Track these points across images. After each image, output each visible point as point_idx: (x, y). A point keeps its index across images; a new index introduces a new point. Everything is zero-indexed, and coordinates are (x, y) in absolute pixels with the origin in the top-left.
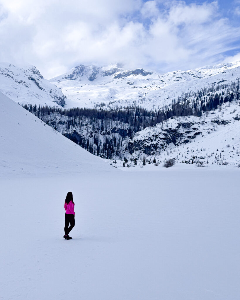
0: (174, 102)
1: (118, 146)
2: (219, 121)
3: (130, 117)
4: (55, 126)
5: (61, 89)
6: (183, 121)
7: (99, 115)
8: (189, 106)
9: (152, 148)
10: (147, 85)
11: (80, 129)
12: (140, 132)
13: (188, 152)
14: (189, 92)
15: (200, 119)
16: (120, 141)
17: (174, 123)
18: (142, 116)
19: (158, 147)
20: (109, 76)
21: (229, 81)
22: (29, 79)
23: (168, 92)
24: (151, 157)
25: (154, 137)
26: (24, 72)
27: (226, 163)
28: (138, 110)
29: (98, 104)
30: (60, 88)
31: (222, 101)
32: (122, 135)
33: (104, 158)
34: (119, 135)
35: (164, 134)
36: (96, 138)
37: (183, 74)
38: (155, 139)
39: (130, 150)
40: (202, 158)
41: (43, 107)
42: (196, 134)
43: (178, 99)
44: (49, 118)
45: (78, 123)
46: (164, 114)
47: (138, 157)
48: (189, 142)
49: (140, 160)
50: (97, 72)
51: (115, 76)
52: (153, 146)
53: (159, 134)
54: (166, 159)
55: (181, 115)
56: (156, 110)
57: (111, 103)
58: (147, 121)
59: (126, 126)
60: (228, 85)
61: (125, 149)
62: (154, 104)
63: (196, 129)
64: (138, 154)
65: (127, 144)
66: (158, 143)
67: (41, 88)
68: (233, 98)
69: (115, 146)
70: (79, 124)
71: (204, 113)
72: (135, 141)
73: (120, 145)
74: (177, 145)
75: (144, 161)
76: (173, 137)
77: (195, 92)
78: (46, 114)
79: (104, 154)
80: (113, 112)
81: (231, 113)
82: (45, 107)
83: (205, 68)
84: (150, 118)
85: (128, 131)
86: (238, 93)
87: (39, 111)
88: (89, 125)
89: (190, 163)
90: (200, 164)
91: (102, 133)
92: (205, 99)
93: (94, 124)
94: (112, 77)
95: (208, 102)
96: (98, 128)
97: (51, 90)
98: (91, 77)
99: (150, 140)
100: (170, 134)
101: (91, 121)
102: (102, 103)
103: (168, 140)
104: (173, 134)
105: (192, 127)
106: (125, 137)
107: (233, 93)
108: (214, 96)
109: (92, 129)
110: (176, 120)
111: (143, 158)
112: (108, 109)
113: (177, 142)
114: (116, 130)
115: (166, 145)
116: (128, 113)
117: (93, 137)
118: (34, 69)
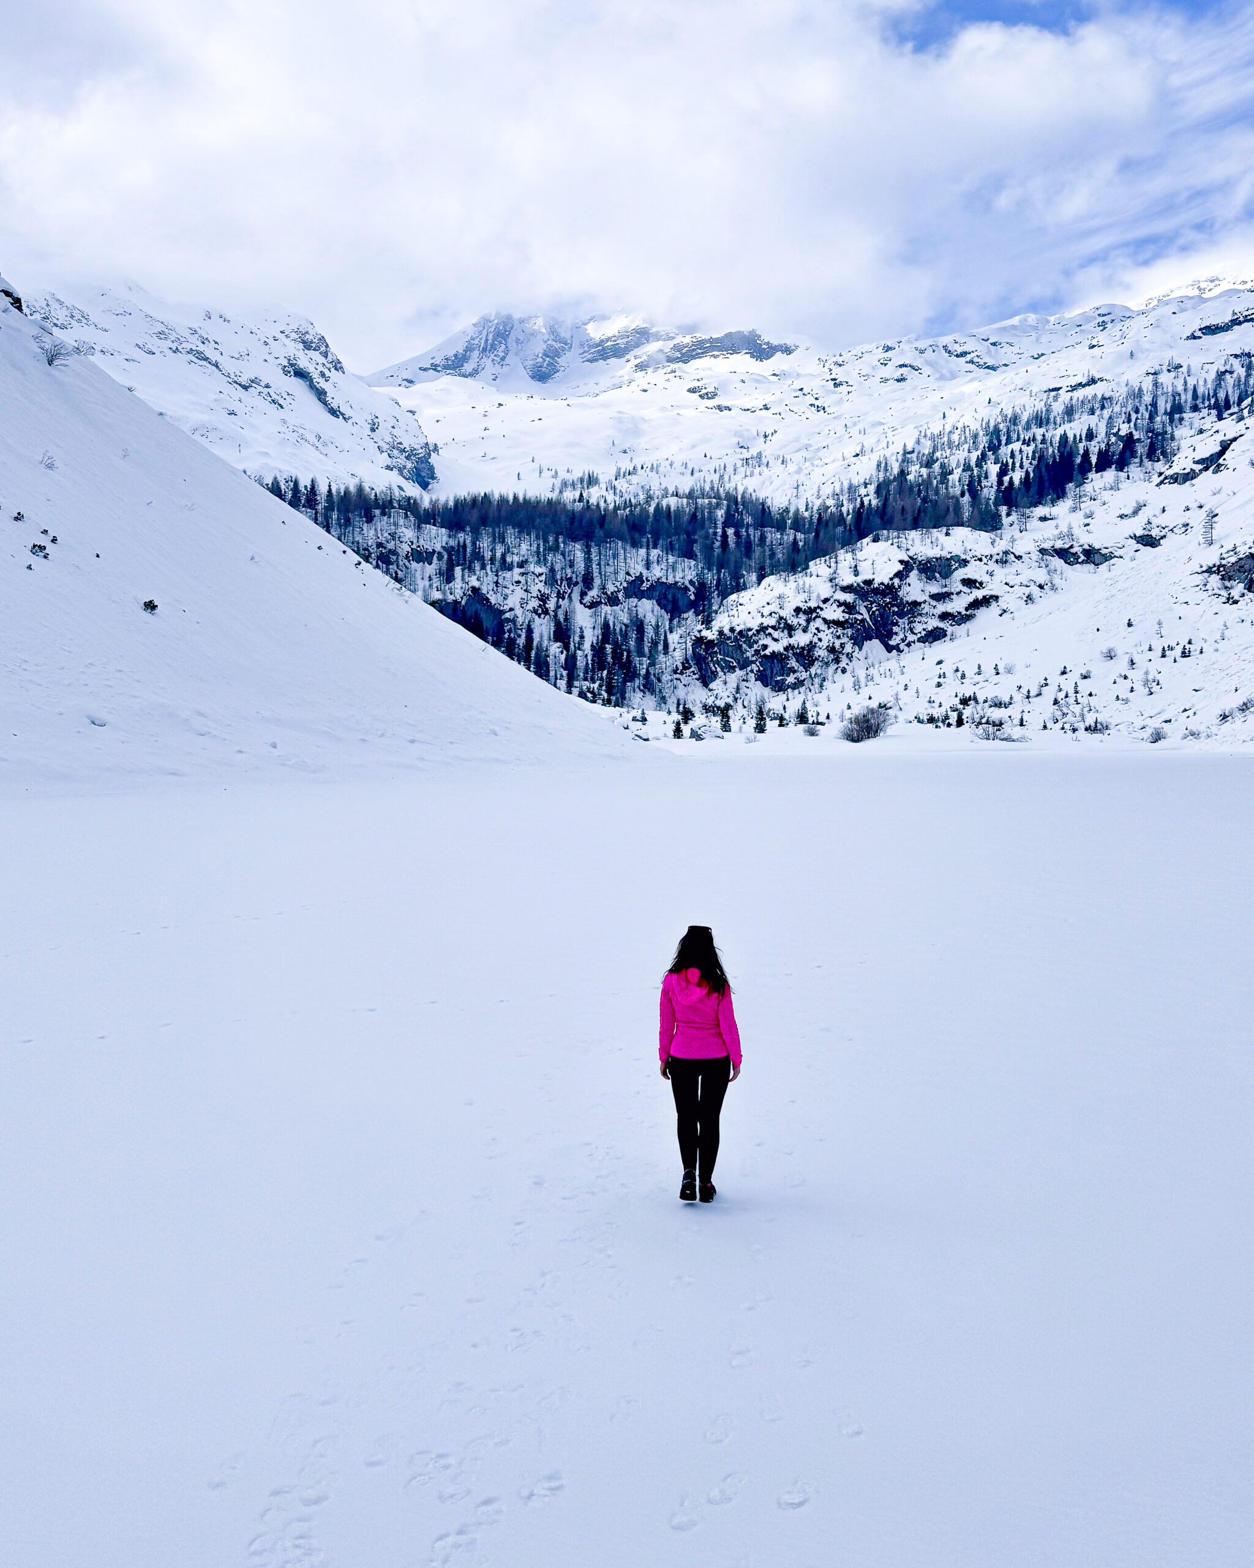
0: (886, 470)
1: (650, 652)
2: (1073, 551)
3: (702, 532)
4: (393, 568)
5: (415, 416)
6: (922, 549)
7: (576, 523)
9: (793, 663)
10: (772, 398)
11: (497, 583)
12: (744, 596)
13: (942, 680)
14: (948, 429)
15: (992, 543)
16: (662, 631)
17: (885, 558)
18: (751, 531)
19: (816, 659)
20: (612, 361)
21: (1118, 383)
22: (286, 373)
23: (861, 426)
24: (788, 700)
25: (801, 615)
26: (266, 343)
27: (1099, 727)
28: (736, 503)
29: (570, 477)
30: (413, 412)
31: (1085, 468)
32: (670, 607)
33: (594, 702)
34: (657, 608)
35: (840, 605)
36: (561, 618)
37: (922, 352)
38: (804, 623)
39: (700, 669)
40: (1001, 704)
41: (347, 491)
42: (976, 604)
43: (900, 458)
44: (370, 534)
45: (488, 555)
46: (841, 520)
47: (736, 699)
48: (947, 638)
49: (744, 712)
50: (566, 344)
51: (640, 360)
52: (794, 654)
53: (822, 605)
54: (849, 707)
55: (915, 525)
56: (810, 506)
57: (624, 476)
58: (771, 550)
59: (686, 572)
60: (1110, 398)
61: (683, 664)
62: (802, 478)
63: (975, 581)
64: (735, 686)
65: (689, 645)
66: (815, 640)
67: (334, 412)
68: (1133, 454)
69: (641, 654)
70: (492, 560)
71: (1008, 515)
72: (721, 633)
73: (661, 647)
74: (894, 651)
75: (761, 715)
76: (881, 616)
77: (973, 428)
78: (357, 520)
79: (595, 686)
80: (631, 511)
81: (1121, 517)
82: (353, 489)
83: (1014, 327)
84: (785, 538)
85: (692, 589)
86: (1152, 431)
87: (329, 508)
88: (532, 565)
89: (949, 725)
90: (991, 729)
91: (587, 599)
92: (1013, 456)
93: (552, 564)
94: (624, 368)
95: (1027, 471)
96: (571, 578)
97: (376, 420)
98: (541, 367)
99: (785, 628)
100: (865, 604)
101: (541, 550)
102: (587, 473)
103: (858, 630)
104: (879, 605)
105: (960, 574)
106: (679, 617)
107: (1131, 433)
108: (1052, 445)
109: (545, 583)
110: (892, 544)
111: (753, 701)
112: (610, 498)
113: (894, 637)
114: (645, 586)
115: (850, 651)
116: (694, 516)
117: (547, 617)
118: (307, 333)
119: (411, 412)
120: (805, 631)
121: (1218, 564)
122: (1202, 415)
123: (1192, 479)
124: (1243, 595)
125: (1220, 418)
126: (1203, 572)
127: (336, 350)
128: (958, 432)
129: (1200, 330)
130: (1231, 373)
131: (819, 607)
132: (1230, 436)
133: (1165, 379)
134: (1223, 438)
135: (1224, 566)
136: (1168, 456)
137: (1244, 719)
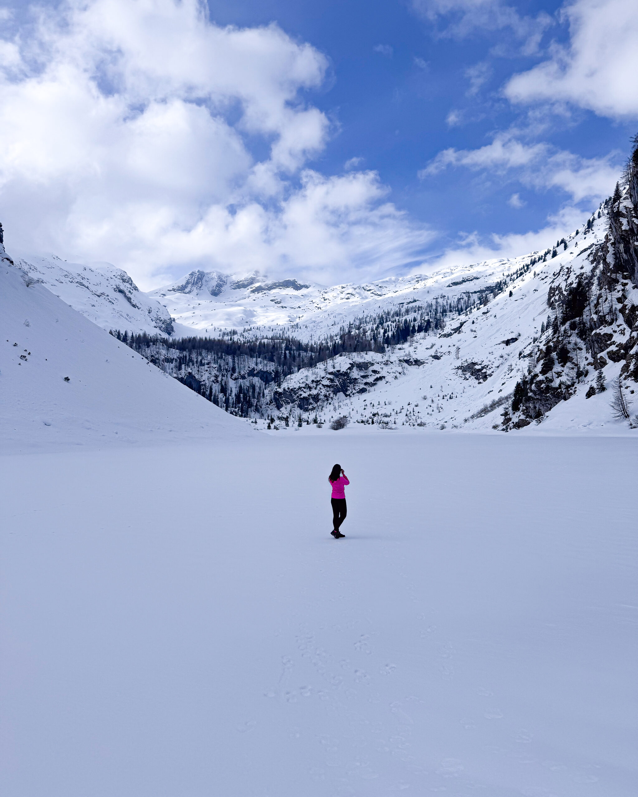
0: (343, 331)
1: (258, 396)
2: (411, 360)
3: (277, 352)
4: (158, 364)
5: (166, 308)
6: (357, 359)
7: (229, 349)
8: (365, 337)
9: (311, 401)
10: (301, 304)
11: (198, 371)
12: (293, 376)
13: (366, 407)
14: (365, 316)
15: (382, 357)
16: (262, 389)
17: (344, 362)
18: (295, 352)
19: (320, 399)
20: (242, 289)
21: (424, 302)
22: (115, 291)
23: (334, 315)
24: (309, 414)
25: (314, 383)
26: (108, 280)
27: (422, 424)
28: (289, 342)
29: (226, 331)
30: (165, 306)
31: (414, 331)
32: (265, 380)
33: (236, 416)
34: (260, 380)
35: (328, 379)
36: (223, 384)
37: (355, 289)
38: (315, 386)
39: (276, 403)
40: (387, 416)
41: (139, 336)
42: (377, 379)
43: (348, 327)
44: (148, 352)
45: (195, 360)
46: (328, 348)
47: (290, 414)
48: (367, 392)
49: (293, 419)
50: (224, 283)
51: (252, 289)
52: (312, 398)
53: (322, 379)
54: (332, 417)
55: (355, 351)
56: (316, 343)
57: (247, 331)
58: (303, 359)
59: (271, 367)
60: (421, 307)
61: (270, 401)
62: (313, 333)
63: (377, 371)
64: (290, 409)
65: (272, 394)
66: (319, 392)
67: (134, 306)
68: (430, 327)
69: (254, 397)
70: (197, 362)
71: (388, 347)
72: (284, 389)
73: (261, 395)
74: (348, 397)
75: (300, 420)
76: (343, 383)
77: (374, 316)
78: (143, 347)
79: (237, 409)
80: (250, 344)
81: (427, 349)
82: (142, 335)
83: (387, 281)
84: (308, 354)
85: (273, 373)
86: (436, 319)
87: (132, 342)
88: (212, 364)
89: (369, 424)
90: (384, 425)
91: (233, 377)
92: (388, 326)
93: (220, 364)
94: (247, 291)
95: (393, 332)
96: (227, 369)
97: (150, 309)
98: (215, 291)
99: (308, 388)
100: (338, 379)
101: (216, 358)
102: (232, 330)
103: (335, 388)
104: (343, 379)
105: (371, 368)
106: (268, 384)
107: (429, 319)
108: (401, 323)
109: (217, 371)
110: (347, 357)
111: (297, 415)
112: (242, 339)
113: (348, 391)
114: (255, 372)
115: (332, 396)
116: (274, 346)
117: (218, 383)
118: (124, 276)
119: (164, 306)
120: (316, 389)
121: (461, 366)
122: (453, 313)
123: (451, 336)
124: (470, 377)
125: (459, 315)
126: (456, 369)
127: (136, 282)
128: (369, 317)
129: (452, 284)
130: (463, 299)
131: (320, 380)
132: (463, 321)
133: (440, 300)
134: (461, 322)
135: (463, 366)
136: (442, 328)
137: (472, 421)
